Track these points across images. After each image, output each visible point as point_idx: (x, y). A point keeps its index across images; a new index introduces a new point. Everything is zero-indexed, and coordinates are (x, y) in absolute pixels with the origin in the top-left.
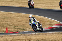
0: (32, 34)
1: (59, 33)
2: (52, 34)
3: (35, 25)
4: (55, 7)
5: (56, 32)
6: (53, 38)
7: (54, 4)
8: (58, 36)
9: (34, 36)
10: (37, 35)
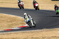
0: (5, 33)
1: (29, 32)
2: (23, 32)
3: (30, 21)
4: (28, 6)
5: (27, 31)
6: (23, 37)
7: (27, 4)
8: (28, 35)
9: (6, 35)
10: (9, 34)
